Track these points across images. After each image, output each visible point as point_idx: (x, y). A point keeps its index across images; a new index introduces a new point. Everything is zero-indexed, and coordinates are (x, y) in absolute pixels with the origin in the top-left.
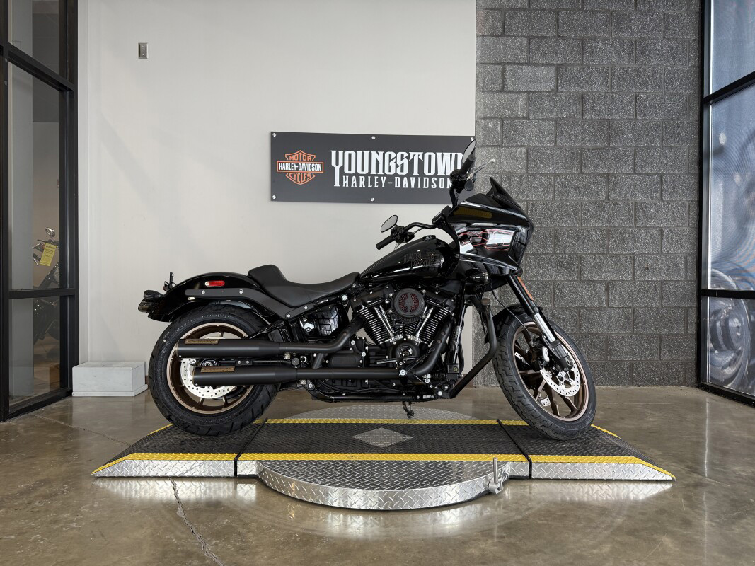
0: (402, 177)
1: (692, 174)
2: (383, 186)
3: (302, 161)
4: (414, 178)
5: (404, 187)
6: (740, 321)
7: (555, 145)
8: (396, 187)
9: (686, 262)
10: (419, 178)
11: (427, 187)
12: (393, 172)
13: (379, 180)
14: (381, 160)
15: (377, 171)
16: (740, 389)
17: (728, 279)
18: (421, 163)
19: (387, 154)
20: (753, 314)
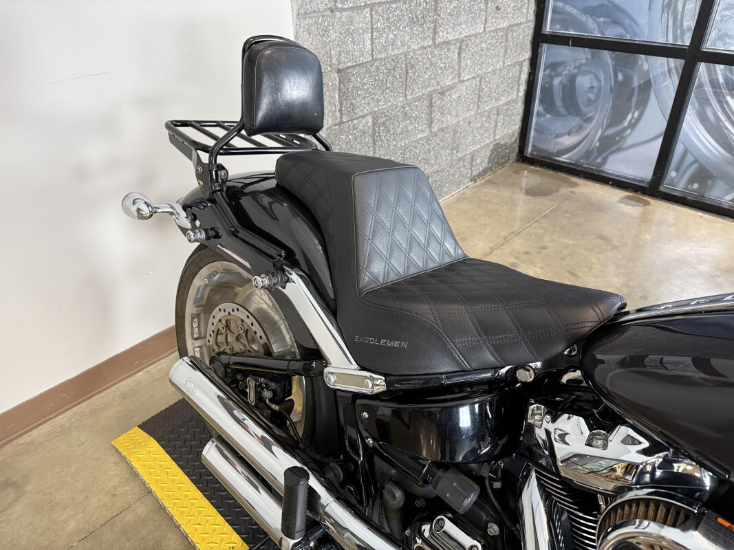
6: (598, 80)
16: (582, 161)
17: (586, 20)
20: (622, 71)
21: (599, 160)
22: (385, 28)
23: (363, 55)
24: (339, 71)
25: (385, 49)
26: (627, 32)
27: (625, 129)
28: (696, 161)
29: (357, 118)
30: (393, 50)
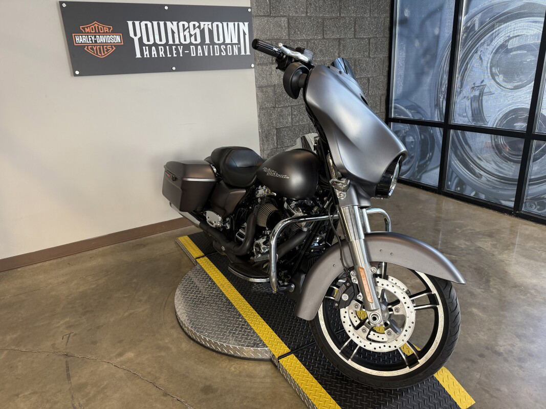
0: (196, 45)
1: (386, 37)
2: (181, 55)
3: (99, 32)
4: (207, 46)
5: (199, 55)
6: (414, 138)
7: (307, 16)
8: (192, 55)
9: (380, 100)
10: (211, 46)
11: (218, 54)
12: (188, 42)
13: (177, 49)
14: (176, 30)
15: (174, 41)
17: (408, 112)
18: (211, 32)
19: (181, 23)
20: (423, 134)
21: (418, 177)
22: (297, 115)
23: (287, 123)
24: (277, 129)
25: (298, 122)
26: (423, 117)
27: (427, 161)
28: (457, 176)
29: (285, 147)
30: (302, 122)
